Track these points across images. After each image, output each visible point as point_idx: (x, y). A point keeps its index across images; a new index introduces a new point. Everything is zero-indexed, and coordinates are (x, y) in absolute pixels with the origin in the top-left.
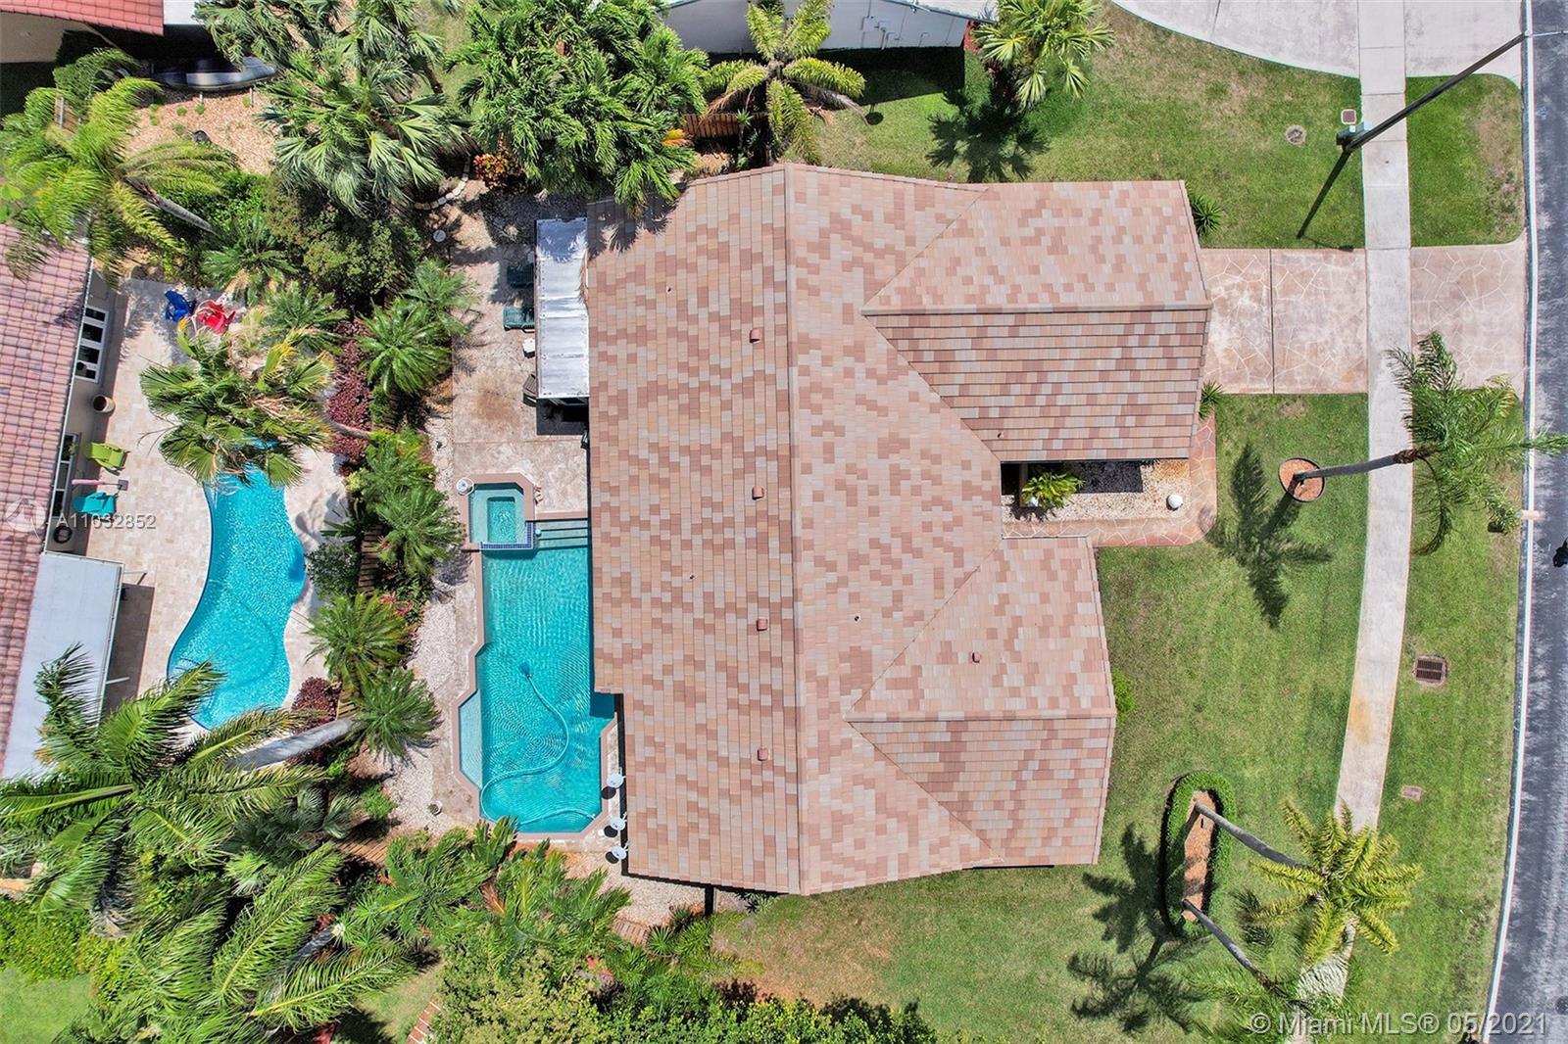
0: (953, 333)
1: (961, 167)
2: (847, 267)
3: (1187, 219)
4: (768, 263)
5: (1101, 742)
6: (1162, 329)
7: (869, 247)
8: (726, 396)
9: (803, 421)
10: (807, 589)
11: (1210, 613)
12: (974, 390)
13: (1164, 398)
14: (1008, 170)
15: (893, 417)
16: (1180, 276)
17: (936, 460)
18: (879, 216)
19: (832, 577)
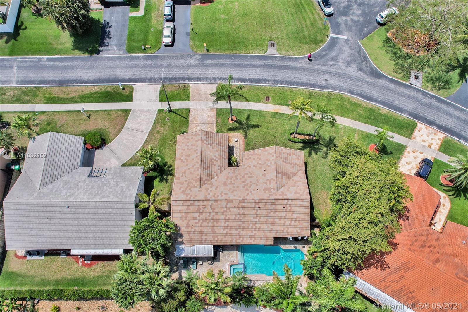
0: (204, 173)
1: (169, 177)
2: (191, 191)
3: (185, 135)
4: (189, 204)
5: (280, 149)
6: (205, 138)
7: (187, 187)
8: (215, 214)
9: (220, 198)
10: (252, 197)
11: (257, 135)
12: (215, 170)
13: (217, 139)
14: (170, 169)
15: (220, 184)
16: (196, 135)
17: (228, 177)
18: (181, 186)
19: (250, 194)
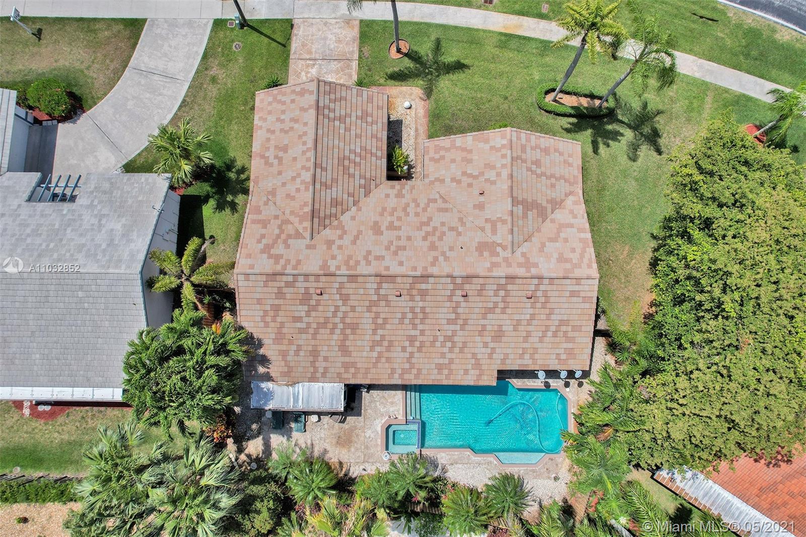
0: (323, 198)
1: (240, 199)
2: (288, 246)
3: (275, 90)
4: (283, 284)
5: (523, 136)
6: (327, 101)
7: (278, 236)
8: (348, 309)
9: (363, 269)
10: (447, 270)
11: (461, 92)
12: (351, 190)
13: (359, 103)
14: (243, 177)
15: (362, 228)
16: (302, 93)
17: (384, 209)
18: (263, 231)
19: (441, 259)
